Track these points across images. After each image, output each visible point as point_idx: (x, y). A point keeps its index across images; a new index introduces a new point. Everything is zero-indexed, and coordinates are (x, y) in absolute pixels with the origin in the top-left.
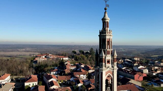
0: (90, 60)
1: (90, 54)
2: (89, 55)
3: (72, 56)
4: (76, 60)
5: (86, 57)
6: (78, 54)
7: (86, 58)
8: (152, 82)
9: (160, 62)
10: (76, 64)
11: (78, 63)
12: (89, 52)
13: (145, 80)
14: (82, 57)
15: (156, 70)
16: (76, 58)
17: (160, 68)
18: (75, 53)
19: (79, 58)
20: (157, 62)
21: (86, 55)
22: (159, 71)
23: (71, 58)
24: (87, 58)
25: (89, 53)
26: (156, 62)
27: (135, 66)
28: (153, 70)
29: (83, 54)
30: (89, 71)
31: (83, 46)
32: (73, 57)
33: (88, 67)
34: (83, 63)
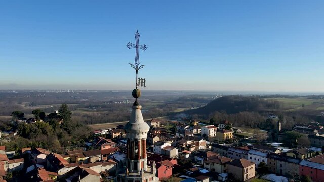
0: (59, 136)
1: (60, 118)
2: (56, 121)
3: (10, 126)
4: (24, 134)
5: (50, 125)
6: (30, 120)
7: (49, 128)
8: (186, 177)
9: (191, 128)
10: (23, 150)
11: (30, 149)
12: (57, 112)
13: (176, 175)
14: (38, 127)
15: (189, 147)
16: (24, 130)
17: (195, 142)
18: (20, 115)
19: (31, 130)
20: (188, 128)
21: (50, 122)
22: (193, 147)
23: (7, 131)
24: (53, 128)
25: (59, 115)
26: (186, 127)
27: (156, 144)
28: (184, 146)
29: (42, 118)
30: (59, 171)
31: (42, 93)
32: (14, 128)
33: (57, 161)
34: (44, 147)
